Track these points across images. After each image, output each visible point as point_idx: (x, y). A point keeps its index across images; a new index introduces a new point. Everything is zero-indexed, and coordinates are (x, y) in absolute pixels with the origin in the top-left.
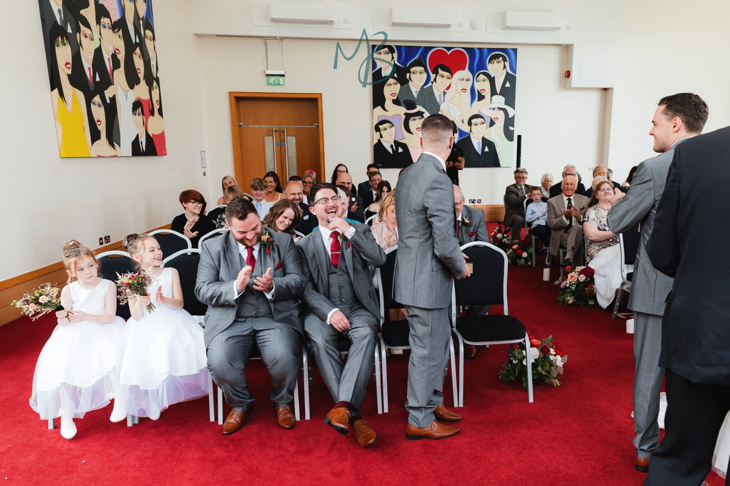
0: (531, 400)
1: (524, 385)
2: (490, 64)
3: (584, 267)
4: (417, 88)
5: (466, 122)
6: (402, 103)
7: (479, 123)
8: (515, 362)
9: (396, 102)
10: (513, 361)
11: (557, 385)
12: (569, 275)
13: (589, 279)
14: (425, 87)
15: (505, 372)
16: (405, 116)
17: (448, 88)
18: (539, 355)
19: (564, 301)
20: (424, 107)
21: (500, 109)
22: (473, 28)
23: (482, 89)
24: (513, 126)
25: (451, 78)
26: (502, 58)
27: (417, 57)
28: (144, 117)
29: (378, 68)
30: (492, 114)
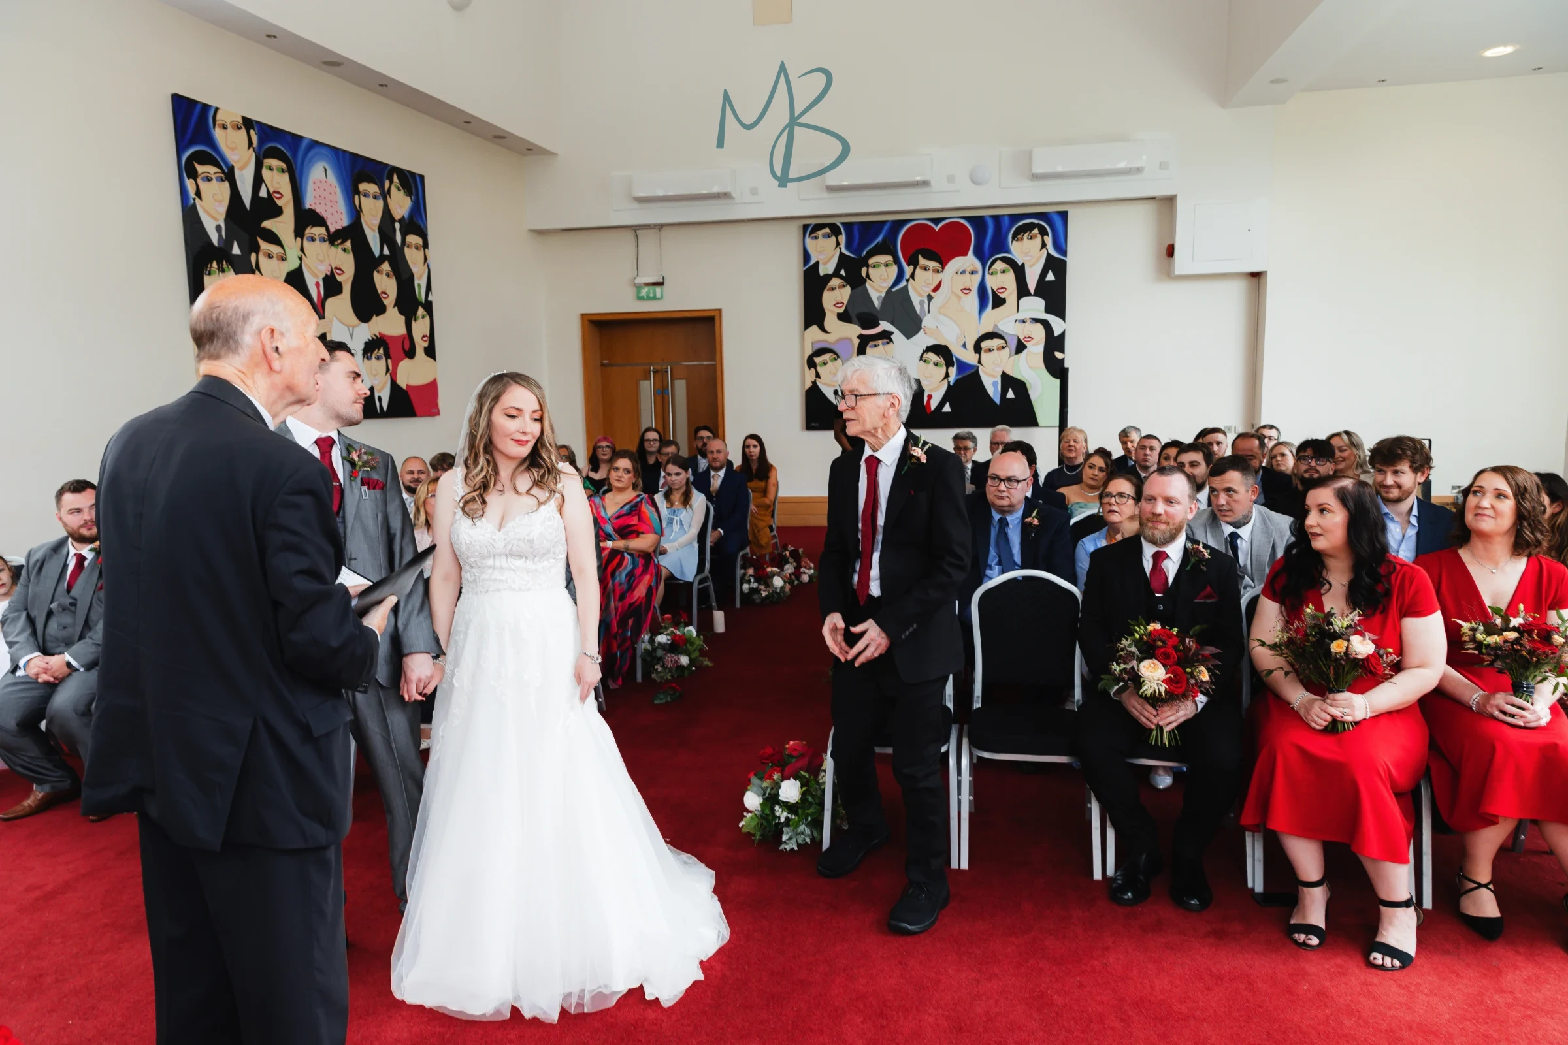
2: (1014, 242)
4: (881, 292)
5: (971, 346)
6: (855, 319)
7: (995, 348)
9: (843, 317)
14: (894, 290)
16: (859, 340)
17: (937, 288)
20: (893, 323)
21: (1036, 320)
22: (975, 182)
23: (1000, 287)
24: (1063, 351)
25: (942, 271)
26: (1039, 230)
27: (880, 239)
28: (389, 360)
29: (813, 262)
30: (1022, 331)
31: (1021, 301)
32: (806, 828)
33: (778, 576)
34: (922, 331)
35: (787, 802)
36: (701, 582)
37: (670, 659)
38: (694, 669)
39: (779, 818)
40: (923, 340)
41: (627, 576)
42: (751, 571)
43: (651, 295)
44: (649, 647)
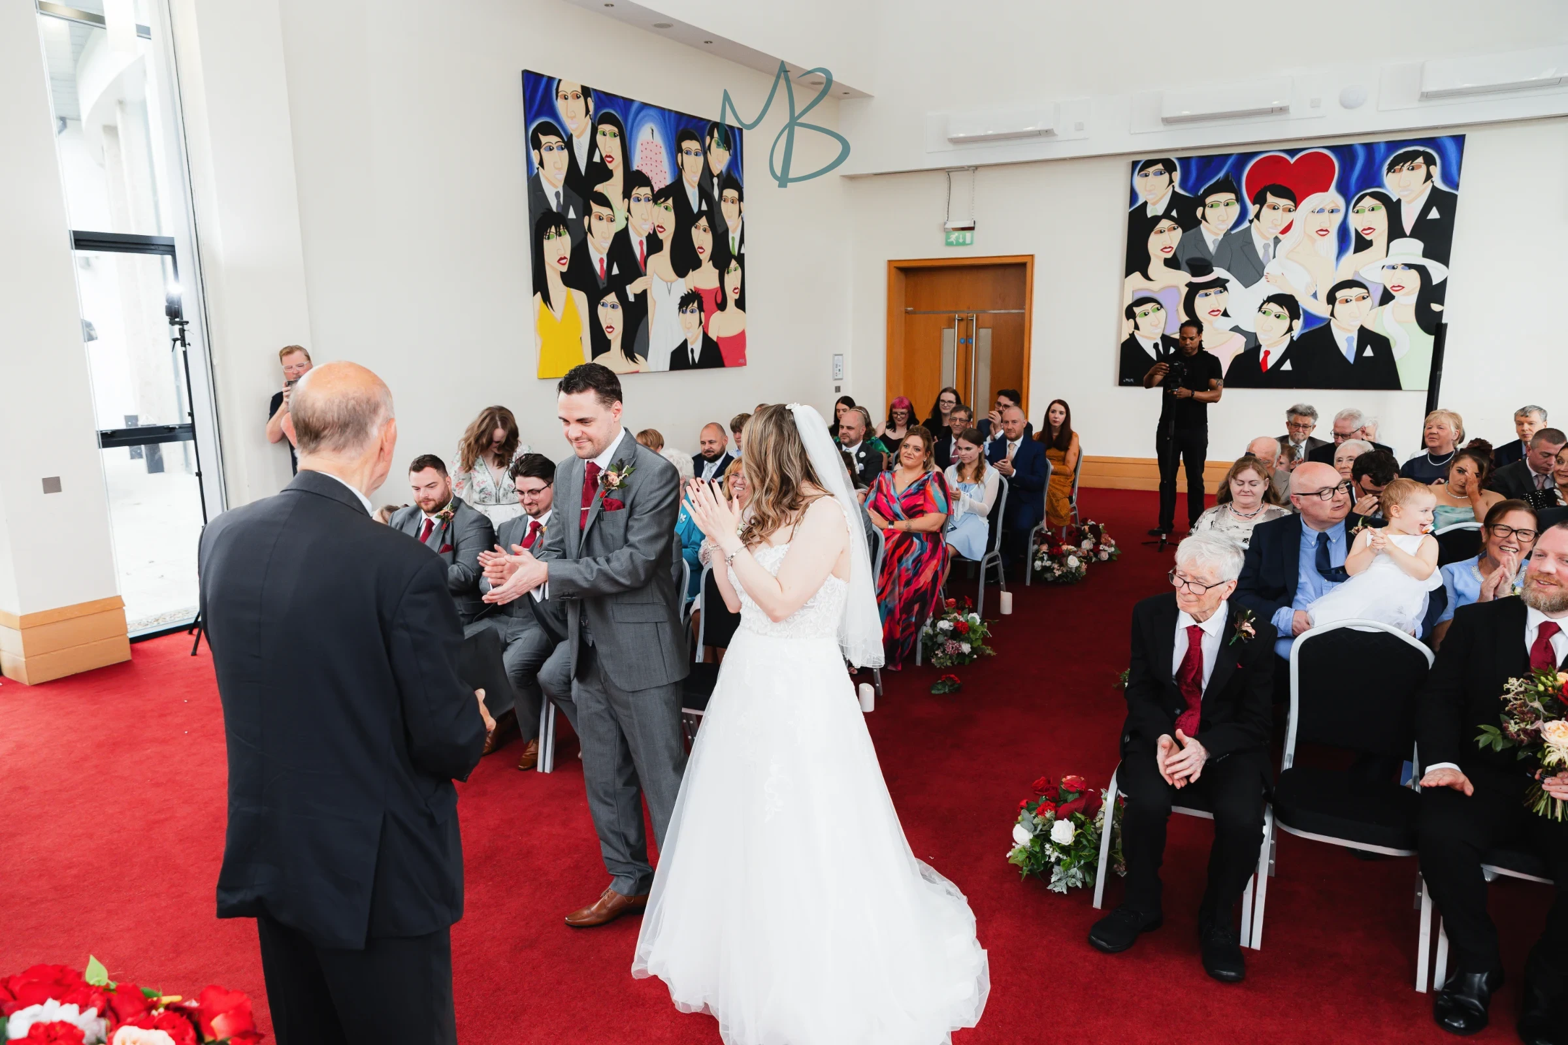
2: (1390, 174)
4: (1217, 234)
5: (1323, 296)
6: (1184, 265)
7: (1353, 299)
9: (1173, 263)
14: (1233, 232)
16: (1187, 289)
17: (1286, 230)
20: (1228, 270)
21: (1410, 266)
22: (1346, 105)
23: (1366, 228)
24: (1442, 303)
25: (1296, 210)
26: (1424, 159)
27: (1221, 175)
28: (702, 313)
29: (1140, 202)
30: (1390, 280)
31: (1391, 244)
32: (1078, 871)
33: (1074, 555)
34: (1264, 277)
35: (1059, 844)
36: (990, 561)
37: (951, 646)
38: (975, 656)
39: (1050, 857)
40: (1264, 289)
41: (913, 562)
42: (1045, 548)
43: (961, 241)
44: (931, 632)
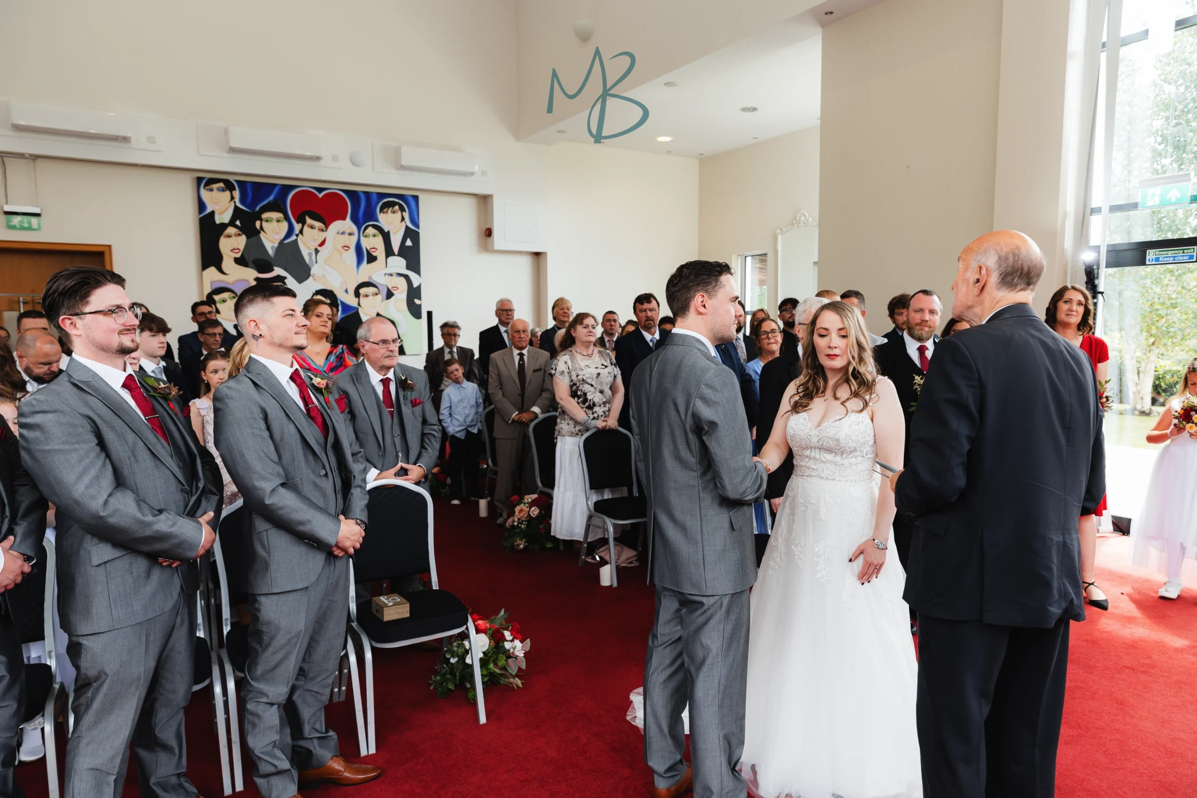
0: (483, 719)
1: (470, 695)
2: (381, 214)
3: (535, 496)
4: (274, 243)
5: (352, 292)
6: (251, 264)
7: (370, 294)
8: (453, 661)
9: (239, 261)
10: (450, 658)
11: (518, 687)
12: (517, 509)
13: (543, 512)
14: (286, 242)
15: (438, 678)
16: (255, 282)
17: (322, 244)
18: (489, 645)
19: (513, 546)
20: (285, 269)
21: (400, 275)
22: (354, 163)
23: (372, 247)
24: (420, 299)
25: (326, 231)
26: (399, 207)
27: (271, 198)
29: (208, 210)
30: (389, 282)
31: (388, 259)
34: (311, 277)
40: (312, 285)
43: (25, 225)
